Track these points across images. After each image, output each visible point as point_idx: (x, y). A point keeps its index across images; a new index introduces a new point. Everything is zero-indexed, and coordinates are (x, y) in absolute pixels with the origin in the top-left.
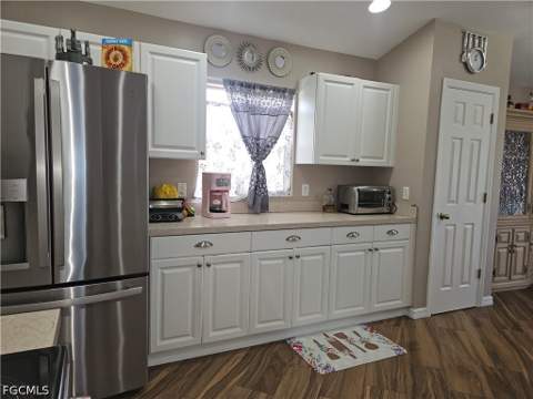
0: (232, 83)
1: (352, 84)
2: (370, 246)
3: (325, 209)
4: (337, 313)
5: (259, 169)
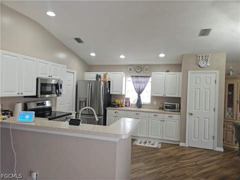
0: (133, 76)
2: (162, 119)
3: (160, 109)
4: (150, 136)
5: (139, 96)
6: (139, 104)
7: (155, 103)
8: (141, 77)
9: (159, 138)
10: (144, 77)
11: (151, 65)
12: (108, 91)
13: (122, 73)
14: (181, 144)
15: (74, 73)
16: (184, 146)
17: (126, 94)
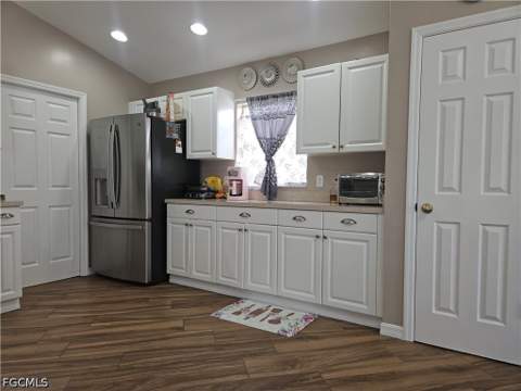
0: (252, 100)
1: (332, 71)
5: (270, 162)
6: (270, 188)
7: (320, 181)
8: (275, 96)
9: (310, 297)
10: (283, 95)
11: (304, 52)
12: (179, 150)
13: (214, 89)
14: (388, 329)
15: (78, 99)
16: (399, 336)
17: (238, 160)
